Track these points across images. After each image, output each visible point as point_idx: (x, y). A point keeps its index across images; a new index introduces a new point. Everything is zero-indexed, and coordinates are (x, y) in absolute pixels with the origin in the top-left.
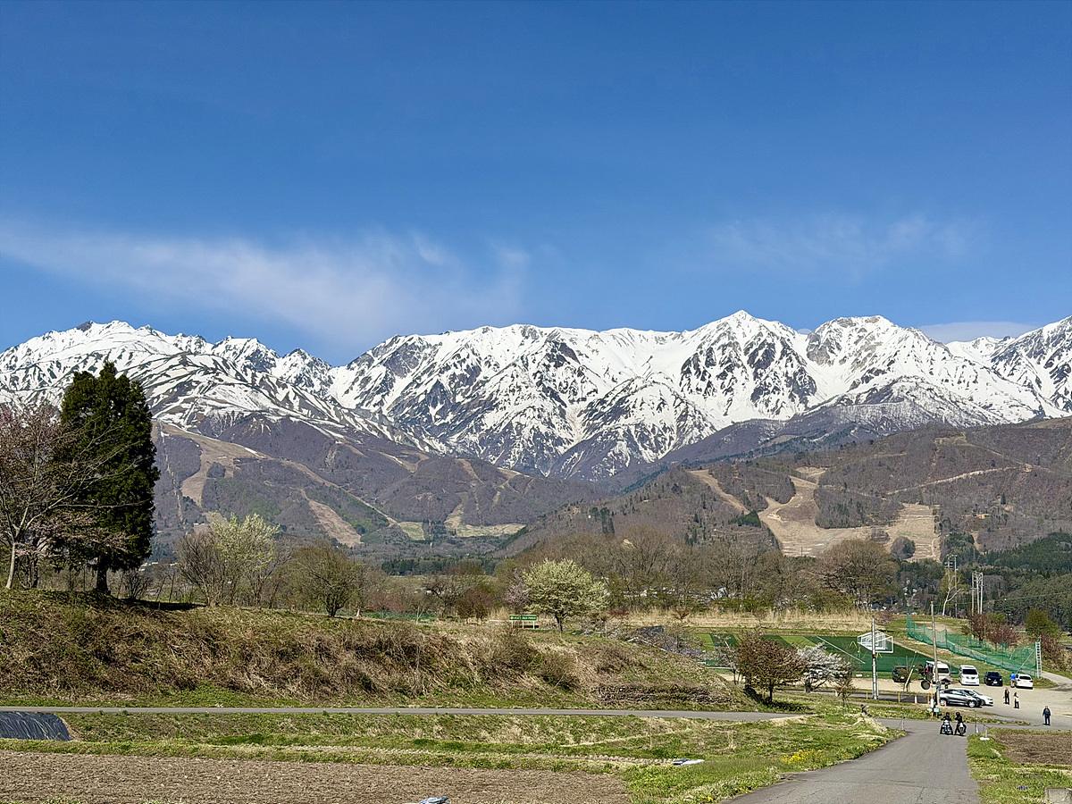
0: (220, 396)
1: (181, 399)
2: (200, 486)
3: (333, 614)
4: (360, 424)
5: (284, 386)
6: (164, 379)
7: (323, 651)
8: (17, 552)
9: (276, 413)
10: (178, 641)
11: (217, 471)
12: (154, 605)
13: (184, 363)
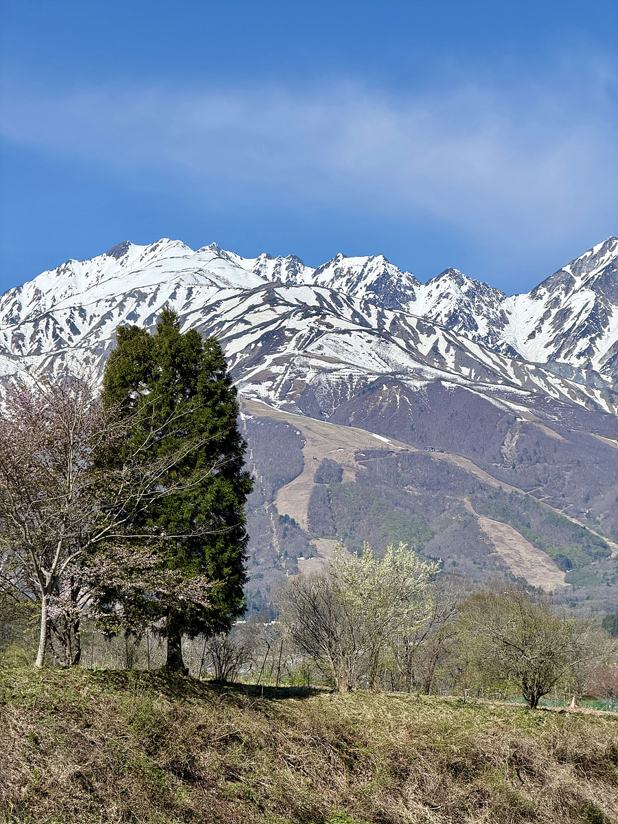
0: (328, 352)
1: (269, 359)
2: (303, 497)
3: (534, 703)
4: (556, 388)
5: (430, 332)
6: (241, 327)
7: (520, 763)
8: (49, 611)
9: (419, 375)
10: (294, 747)
11: (329, 473)
12: (255, 691)
13: (272, 300)
